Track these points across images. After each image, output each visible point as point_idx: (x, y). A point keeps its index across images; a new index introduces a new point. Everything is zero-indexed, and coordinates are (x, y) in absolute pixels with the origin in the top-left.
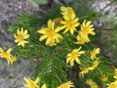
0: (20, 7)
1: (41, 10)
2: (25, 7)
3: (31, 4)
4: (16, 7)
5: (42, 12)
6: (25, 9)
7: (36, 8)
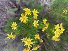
0: (5, 17)
1: (16, 14)
2: (7, 16)
3: (10, 13)
4: (3, 18)
5: (17, 15)
6: (8, 17)
7: (13, 14)
